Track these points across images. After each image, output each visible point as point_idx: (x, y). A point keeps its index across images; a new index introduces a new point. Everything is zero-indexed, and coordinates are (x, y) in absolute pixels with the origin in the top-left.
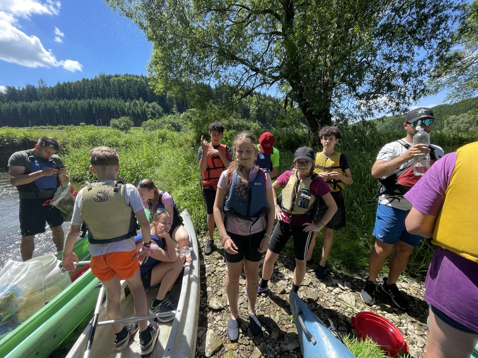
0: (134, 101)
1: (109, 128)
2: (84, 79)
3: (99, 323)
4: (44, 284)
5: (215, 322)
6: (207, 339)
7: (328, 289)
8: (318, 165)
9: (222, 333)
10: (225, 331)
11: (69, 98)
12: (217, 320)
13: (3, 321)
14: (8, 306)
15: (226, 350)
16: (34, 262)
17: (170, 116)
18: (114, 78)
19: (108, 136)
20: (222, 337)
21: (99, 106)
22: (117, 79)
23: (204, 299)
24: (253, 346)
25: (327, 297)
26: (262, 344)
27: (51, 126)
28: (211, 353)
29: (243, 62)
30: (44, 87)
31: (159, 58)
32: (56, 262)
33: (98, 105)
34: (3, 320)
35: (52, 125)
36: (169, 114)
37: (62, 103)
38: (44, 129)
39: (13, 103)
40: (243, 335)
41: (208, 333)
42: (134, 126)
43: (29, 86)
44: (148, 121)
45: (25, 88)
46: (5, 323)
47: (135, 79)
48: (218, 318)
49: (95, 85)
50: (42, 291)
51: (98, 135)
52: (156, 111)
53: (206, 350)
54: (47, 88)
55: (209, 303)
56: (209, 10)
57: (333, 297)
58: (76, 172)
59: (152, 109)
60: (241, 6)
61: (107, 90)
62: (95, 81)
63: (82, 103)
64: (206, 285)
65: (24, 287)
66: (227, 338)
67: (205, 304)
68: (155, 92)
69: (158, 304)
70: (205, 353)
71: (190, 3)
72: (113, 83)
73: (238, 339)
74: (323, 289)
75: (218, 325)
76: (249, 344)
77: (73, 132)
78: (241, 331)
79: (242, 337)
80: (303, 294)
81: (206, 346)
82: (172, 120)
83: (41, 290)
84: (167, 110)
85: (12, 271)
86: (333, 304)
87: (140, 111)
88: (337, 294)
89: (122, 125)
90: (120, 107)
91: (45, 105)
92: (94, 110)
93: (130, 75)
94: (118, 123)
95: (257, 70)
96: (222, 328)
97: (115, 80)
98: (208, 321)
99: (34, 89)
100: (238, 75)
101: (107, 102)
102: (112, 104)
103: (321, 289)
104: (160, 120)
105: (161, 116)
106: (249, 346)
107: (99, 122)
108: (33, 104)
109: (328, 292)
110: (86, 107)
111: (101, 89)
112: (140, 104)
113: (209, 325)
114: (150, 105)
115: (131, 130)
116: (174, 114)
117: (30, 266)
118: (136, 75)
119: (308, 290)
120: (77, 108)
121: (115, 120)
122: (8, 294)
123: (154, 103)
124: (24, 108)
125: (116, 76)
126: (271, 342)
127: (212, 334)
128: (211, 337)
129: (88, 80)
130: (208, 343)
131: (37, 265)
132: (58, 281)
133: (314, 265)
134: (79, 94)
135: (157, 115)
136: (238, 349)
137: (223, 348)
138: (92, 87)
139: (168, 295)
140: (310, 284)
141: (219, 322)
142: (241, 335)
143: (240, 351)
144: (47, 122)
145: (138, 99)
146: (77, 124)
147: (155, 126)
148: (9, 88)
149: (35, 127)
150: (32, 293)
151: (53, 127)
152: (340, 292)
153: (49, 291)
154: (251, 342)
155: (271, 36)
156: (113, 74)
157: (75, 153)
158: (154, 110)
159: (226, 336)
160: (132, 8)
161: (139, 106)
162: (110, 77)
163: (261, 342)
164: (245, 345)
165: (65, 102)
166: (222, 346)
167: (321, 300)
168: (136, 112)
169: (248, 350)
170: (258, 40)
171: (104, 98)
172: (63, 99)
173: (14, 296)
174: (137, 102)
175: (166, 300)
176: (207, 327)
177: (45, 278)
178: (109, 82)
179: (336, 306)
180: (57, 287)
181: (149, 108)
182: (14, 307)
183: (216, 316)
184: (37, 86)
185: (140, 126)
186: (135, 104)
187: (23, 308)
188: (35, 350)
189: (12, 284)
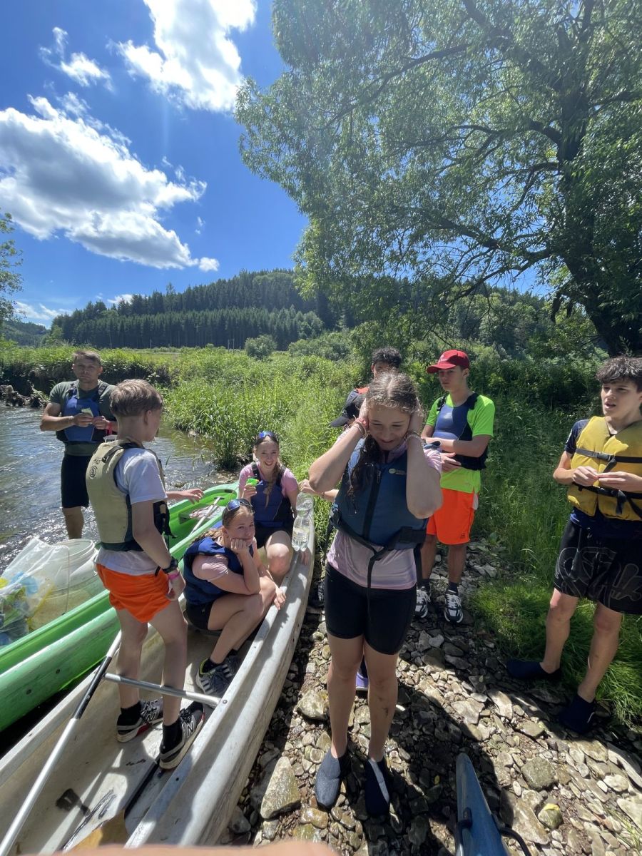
0: (282, 311)
1: (243, 351)
2: (220, 280)
3: (108, 675)
4: (67, 583)
5: (300, 745)
6: (273, 776)
7: (591, 769)
8: (583, 447)
9: (307, 775)
10: (314, 774)
11: (198, 309)
12: (305, 743)
13: (4, 626)
14: (13, 605)
15: (303, 819)
16: (60, 547)
17: (331, 334)
18: (259, 277)
19: (230, 364)
20: (304, 785)
21: (234, 319)
22: (262, 277)
23: (296, 685)
24: (360, 837)
25: (582, 791)
26: (380, 843)
27: (173, 348)
28: (270, 813)
29: (462, 230)
30: (172, 295)
31: (315, 238)
32: (93, 551)
33: (232, 318)
34: (5, 624)
35: (175, 347)
36: (331, 331)
37: (189, 315)
38: (165, 351)
39: (137, 317)
40: (347, 802)
41: (280, 765)
42: (278, 349)
43: (157, 293)
44: (299, 342)
45: (151, 297)
46: (7, 630)
47: (288, 276)
48: (308, 738)
49: (232, 289)
50: (63, 594)
51: (218, 362)
52: (312, 327)
53: (264, 799)
54: (175, 295)
55: (301, 697)
56: (410, 145)
57: (600, 797)
58: (181, 415)
59: (305, 323)
60: (471, 127)
61: (247, 295)
62: (233, 283)
63: (213, 315)
64: (307, 657)
65: (41, 581)
66: (313, 792)
67: (294, 698)
68: (301, 294)
69: (211, 668)
70: (259, 806)
71: (377, 141)
72: (256, 285)
73: (333, 804)
74: (575, 763)
75: (304, 753)
76: (354, 829)
77: (188, 356)
78: (344, 789)
79: (342, 804)
80: (515, 756)
81: (267, 793)
82: (335, 341)
83: (63, 592)
84: (330, 324)
85: (32, 554)
86: (594, 818)
87: (288, 326)
88: (617, 793)
89: (261, 347)
90: (261, 321)
91: (171, 319)
92: (226, 326)
93: (281, 271)
94: (255, 345)
95: (492, 244)
96: (309, 764)
97: (259, 280)
98: (288, 737)
99: (161, 297)
100: (451, 257)
101: (245, 312)
102: (251, 316)
103: (568, 759)
104: (317, 340)
105: (319, 333)
106: (351, 833)
107: (231, 342)
108: (157, 318)
109: (588, 777)
110: (218, 320)
111: (239, 294)
112: (290, 314)
113: (288, 746)
114: (305, 317)
115: (272, 356)
116: (339, 330)
117: (54, 552)
118: (290, 270)
119: (531, 749)
120: (206, 322)
121: (252, 340)
122: (18, 588)
123: (311, 313)
124: (147, 323)
125: (262, 273)
126: (402, 849)
127: (285, 769)
128: (282, 775)
129: (224, 282)
130: (272, 786)
131: (61, 552)
132: (87, 583)
133: (560, 688)
134: (211, 303)
135: (314, 332)
136: (326, 830)
137: (297, 812)
138: (228, 292)
139: (232, 657)
140: (538, 736)
141: (307, 748)
142: (342, 798)
143: (330, 837)
144: (169, 342)
145: (288, 308)
146: (203, 346)
147: (308, 349)
148: (135, 297)
149: (156, 349)
150: (51, 593)
151: (176, 349)
152: (626, 791)
153: (73, 596)
154: (359, 825)
155: (532, 173)
156: (258, 271)
157: (185, 386)
158: (310, 324)
159: (312, 786)
160: (281, 164)
161: (288, 318)
162: (253, 276)
163: (381, 837)
164: (344, 826)
165: (194, 314)
166: (296, 806)
167: (563, 792)
168: (283, 328)
169: (348, 843)
170: (504, 187)
171: (241, 308)
172: (192, 311)
173: (26, 593)
174: (287, 311)
175: (226, 666)
176: (282, 748)
177: (71, 575)
178: (252, 283)
179: (605, 827)
180: (85, 591)
181: (302, 321)
182: (22, 609)
183: (307, 732)
184: (164, 293)
185: (285, 350)
186: (283, 316)
187: (37, 611)
188: (26, 685)
189: (28, 574)
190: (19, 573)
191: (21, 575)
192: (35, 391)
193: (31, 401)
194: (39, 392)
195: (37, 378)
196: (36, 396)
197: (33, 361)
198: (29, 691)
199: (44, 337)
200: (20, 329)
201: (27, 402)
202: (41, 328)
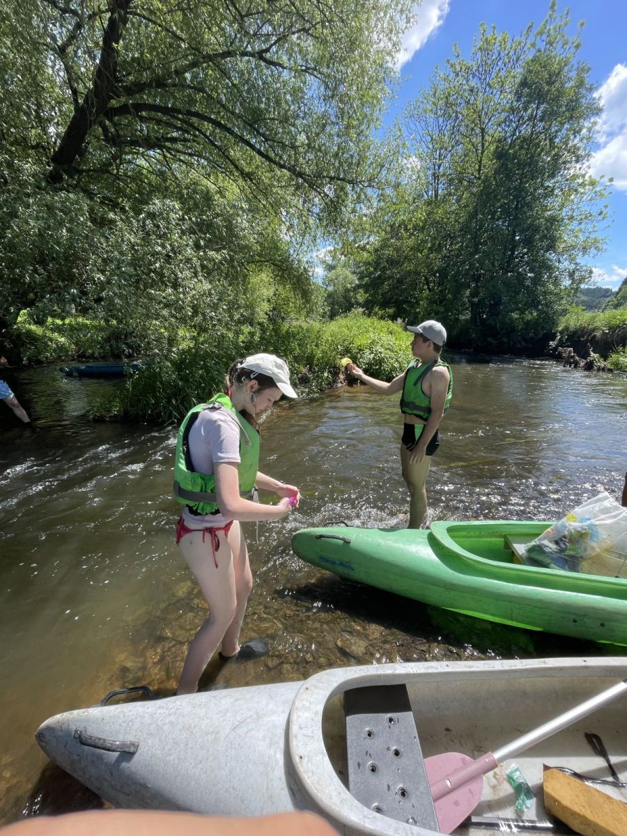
14: (578, 542)
34: (567, 553)
46: (568, 559)
65: (603, 534)
83: (621, 556)
85: (602, 507)
173: (589, 537)
182: (582, 549)
187: (590, 558)
188: (575, 614)
189: (593, 521)
190: (587, 517)
191: (589, 519)
192: (592, 354)
193: (586, 364)
194: (596, 356)
195: (597, 342)
196: (591, 359)
197: (598, 324)
198: (575, 621)
199: (608, 299)
200: (586, 295)
201: (582, 364)
202: (607, 291)
